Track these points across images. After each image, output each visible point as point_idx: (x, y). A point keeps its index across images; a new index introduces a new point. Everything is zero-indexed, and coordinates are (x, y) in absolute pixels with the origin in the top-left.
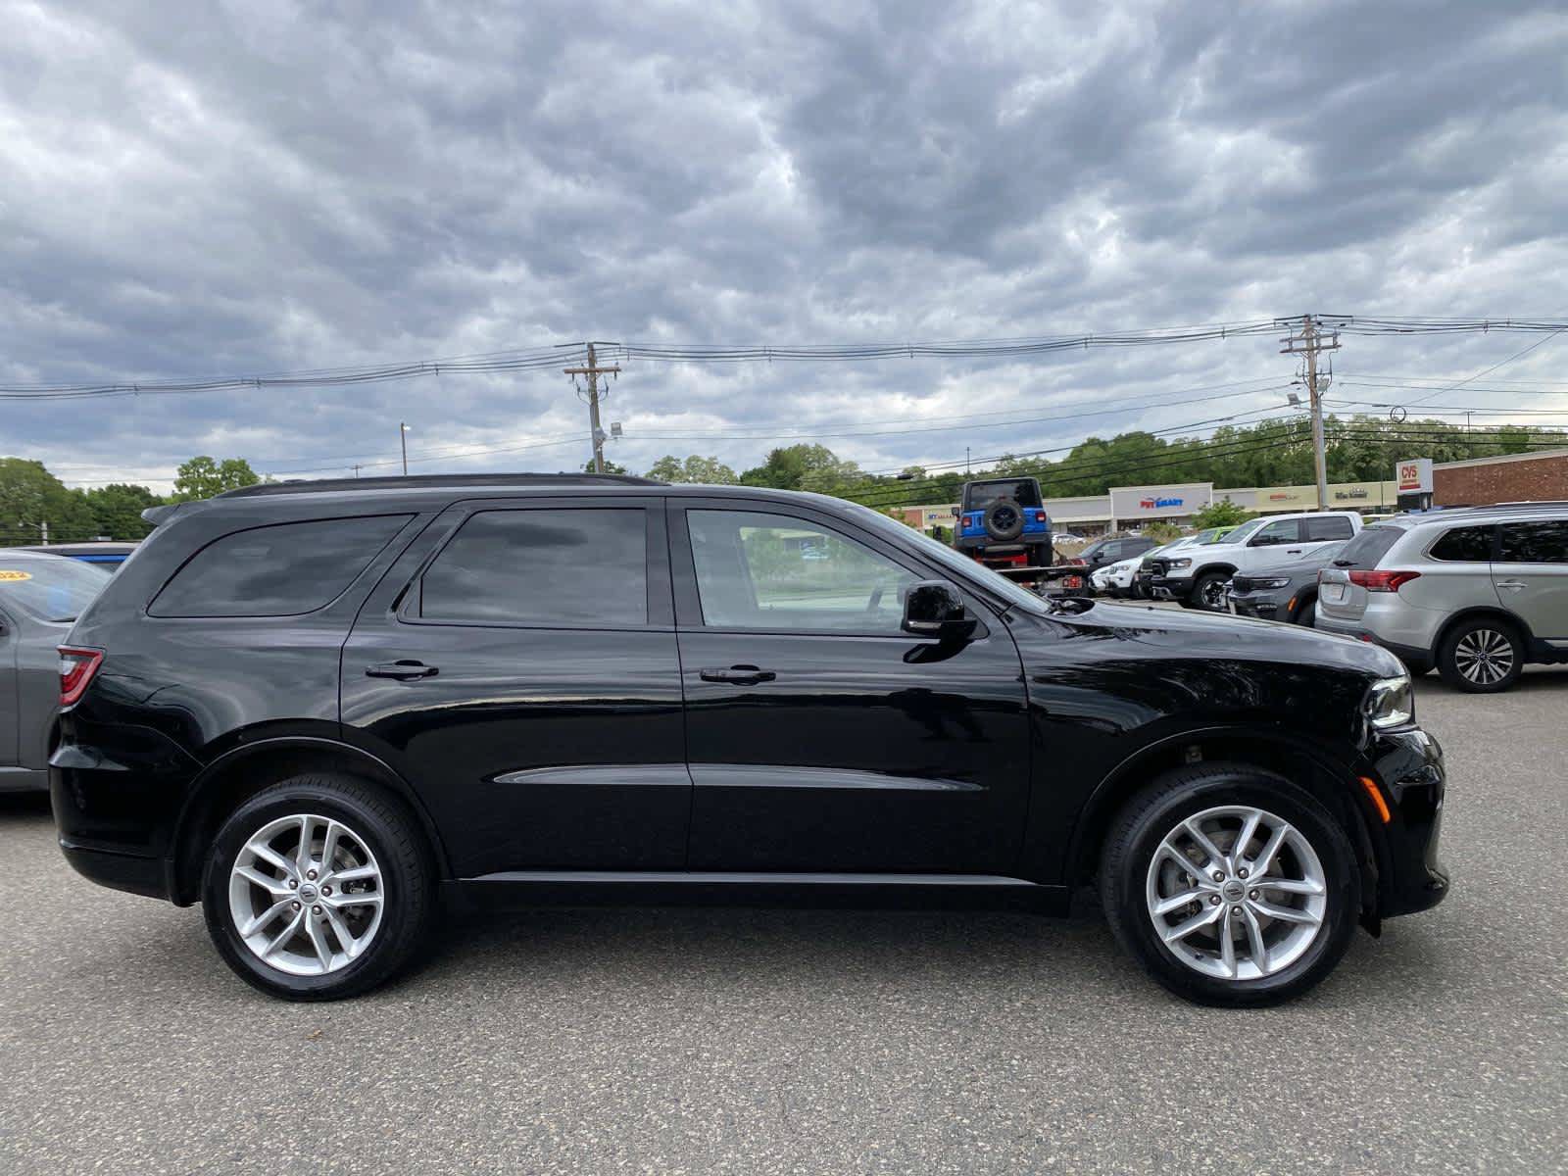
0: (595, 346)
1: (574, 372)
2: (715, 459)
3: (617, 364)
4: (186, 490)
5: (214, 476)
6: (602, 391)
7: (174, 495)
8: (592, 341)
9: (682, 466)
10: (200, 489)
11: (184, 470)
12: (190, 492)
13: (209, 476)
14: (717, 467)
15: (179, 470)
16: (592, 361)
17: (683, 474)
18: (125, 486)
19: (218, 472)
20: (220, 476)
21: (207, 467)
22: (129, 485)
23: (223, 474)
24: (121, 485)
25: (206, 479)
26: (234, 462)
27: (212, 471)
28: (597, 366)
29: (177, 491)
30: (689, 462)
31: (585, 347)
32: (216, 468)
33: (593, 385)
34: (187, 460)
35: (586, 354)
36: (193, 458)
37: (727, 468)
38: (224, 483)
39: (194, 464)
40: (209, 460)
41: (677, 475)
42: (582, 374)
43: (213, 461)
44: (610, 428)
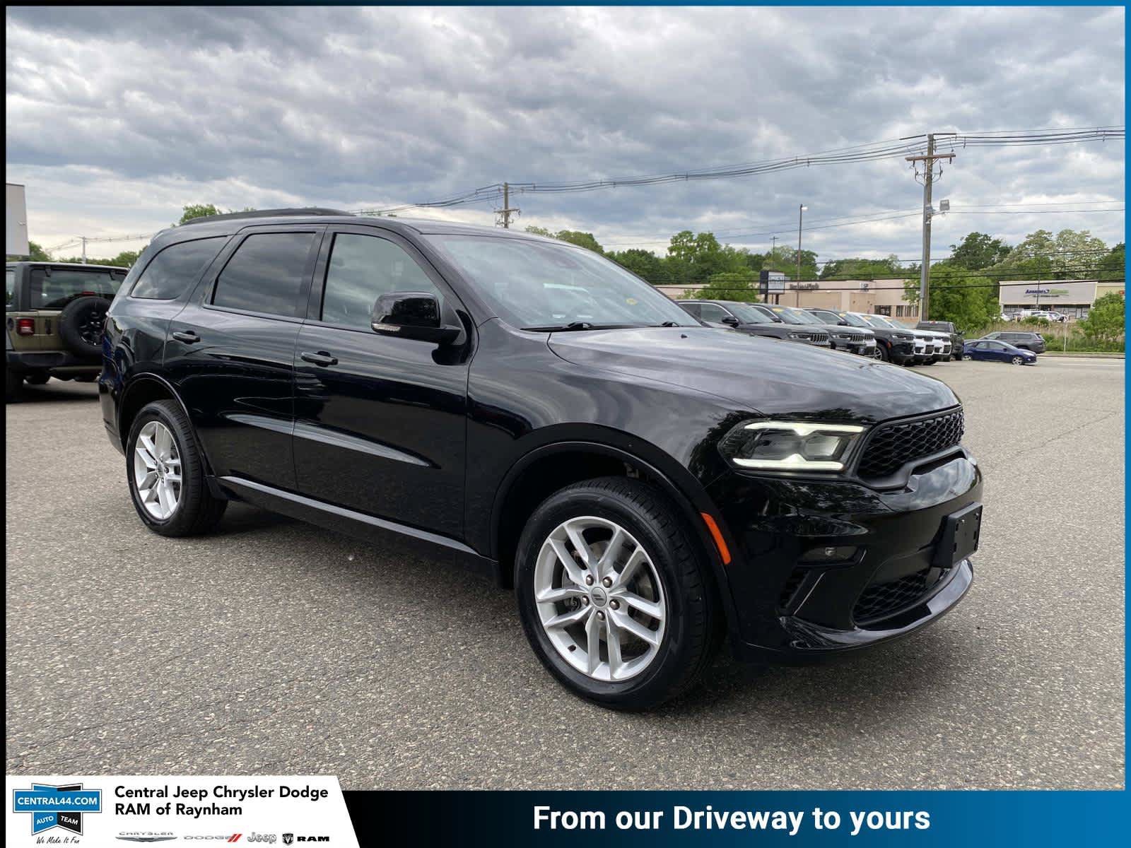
0: (935, 137)
1: (914, 160)
2: (1088, 232)
3: (953, 151)
4: (674, 254)
5: (692, 244)
6: (935, 174)
7: (667, 256)
8: (932, 133)
9: (1054, 238)
10: (683, 253)
11: (675, 240)
12: (677, 255)
13: (689, 244)
14: (1089, 239)
15: (671, 240)
16: (931, 149)
17: (1053, 245)
18: (638, 250)
19: (695, 241)
20: (696, 244)
21: (689, 238)
22: (640, 250)
23: (698, 242)
24: (636, 249)
25: (686, 246)
26: (705, 235)
27: (691, 241)
28: (935, 153)
29: (669, 254)
30: (1061, 235)
31: (926, 139)
32: (694, 239)
33: (930, 170)
34: (676, 233)
35: (927, 143)
36: (680, 232)
37: (1099, 241)
38: (698, 249)
39: (681, 236)
40: (689, 233)
41: (1047, 246)
42: (922, 161)
43: (693, 234)
44: (939, 205)
